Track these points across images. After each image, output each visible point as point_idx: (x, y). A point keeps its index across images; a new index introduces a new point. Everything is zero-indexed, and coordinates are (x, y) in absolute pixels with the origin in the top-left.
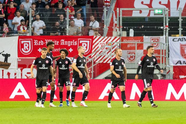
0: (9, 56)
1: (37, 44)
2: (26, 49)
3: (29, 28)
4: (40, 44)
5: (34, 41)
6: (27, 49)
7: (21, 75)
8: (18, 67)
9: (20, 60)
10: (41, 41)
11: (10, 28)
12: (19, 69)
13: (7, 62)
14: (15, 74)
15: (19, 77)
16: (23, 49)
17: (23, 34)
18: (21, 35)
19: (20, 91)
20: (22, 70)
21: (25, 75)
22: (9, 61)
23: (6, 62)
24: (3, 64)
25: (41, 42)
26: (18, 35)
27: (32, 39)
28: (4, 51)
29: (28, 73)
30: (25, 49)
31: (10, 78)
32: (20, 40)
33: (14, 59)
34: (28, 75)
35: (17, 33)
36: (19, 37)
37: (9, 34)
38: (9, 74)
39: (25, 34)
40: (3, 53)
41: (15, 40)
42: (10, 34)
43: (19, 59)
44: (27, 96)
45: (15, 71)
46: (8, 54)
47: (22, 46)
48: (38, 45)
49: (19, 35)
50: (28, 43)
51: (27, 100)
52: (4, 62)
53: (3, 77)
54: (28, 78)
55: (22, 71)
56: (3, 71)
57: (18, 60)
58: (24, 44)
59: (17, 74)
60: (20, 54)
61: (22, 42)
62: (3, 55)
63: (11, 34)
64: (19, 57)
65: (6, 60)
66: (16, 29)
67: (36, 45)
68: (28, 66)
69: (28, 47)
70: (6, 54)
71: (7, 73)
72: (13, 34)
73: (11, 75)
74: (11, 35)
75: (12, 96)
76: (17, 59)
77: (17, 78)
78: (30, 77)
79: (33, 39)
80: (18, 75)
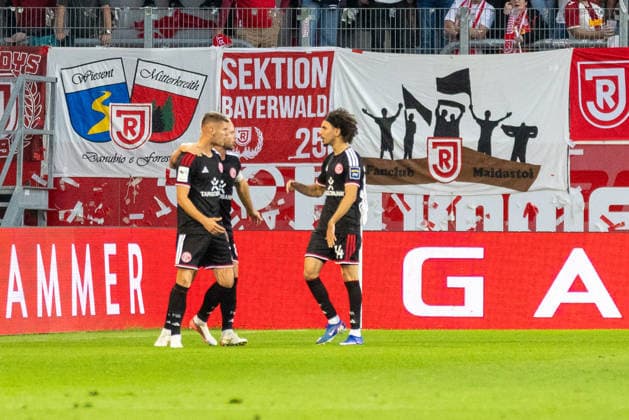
0: (534, 136)
2: (605, 104)
3: (618, 13)
6: (611, 104)
7: (582, 214)
8: (572, 181)
9: (580, 152)
11: (538, 12)
12: (577, 192)
13: (523, 160)
14: (560, 212)
15: (573, 224)
16: (590, 105)
17: (592, 38)
18: (582, 46)
19: (578, 286)
20: (586, 195)
21: (603, 218)
22: (530, 159)
23: (518, 160)
24: (506, 168)
26: (571, 46)
28: (509, 115)
29: (613, 208)
30: (602, 107)
31: (539, 228)
32: (579, 64)
33: (552, 151)
34: (616, 218)
35: (567, 37)
36: (575, 53)
37: (532, 41)
38: (531, 212)
39: (599, 42)
40: (506, 122)
41: (557, 68)
42: (537, 39)
43: (577, 147)
44: (609, 309)
45: (558, 197)
46: (527, 124)
47: (590, 91)
49: (577, 46)
50: (615, 79)
51: (612, 323)
52: (509, 158)
53: (506, 227)
54: (612, 228)
55: (586, 199)
56: (506, 197)
57: (572, 152)
58: (597, 81)
59: (565, 211)
60: (580, 127)
61: (590, 75)
62: (506, 129)
63: (542, 38)
64: (573, 137)
65: (519, 150)
66: (560, 19)
68: (612, 178)
69: (615, 97)
70: (519, 125)
71: (523, 207)
72: (547, 41)
73: (539, 217)
74: (539, 43)
75: (546, 309)
76: (569, 148)
77: (567, 228)
78: (623, 224)
80: (572, 217)
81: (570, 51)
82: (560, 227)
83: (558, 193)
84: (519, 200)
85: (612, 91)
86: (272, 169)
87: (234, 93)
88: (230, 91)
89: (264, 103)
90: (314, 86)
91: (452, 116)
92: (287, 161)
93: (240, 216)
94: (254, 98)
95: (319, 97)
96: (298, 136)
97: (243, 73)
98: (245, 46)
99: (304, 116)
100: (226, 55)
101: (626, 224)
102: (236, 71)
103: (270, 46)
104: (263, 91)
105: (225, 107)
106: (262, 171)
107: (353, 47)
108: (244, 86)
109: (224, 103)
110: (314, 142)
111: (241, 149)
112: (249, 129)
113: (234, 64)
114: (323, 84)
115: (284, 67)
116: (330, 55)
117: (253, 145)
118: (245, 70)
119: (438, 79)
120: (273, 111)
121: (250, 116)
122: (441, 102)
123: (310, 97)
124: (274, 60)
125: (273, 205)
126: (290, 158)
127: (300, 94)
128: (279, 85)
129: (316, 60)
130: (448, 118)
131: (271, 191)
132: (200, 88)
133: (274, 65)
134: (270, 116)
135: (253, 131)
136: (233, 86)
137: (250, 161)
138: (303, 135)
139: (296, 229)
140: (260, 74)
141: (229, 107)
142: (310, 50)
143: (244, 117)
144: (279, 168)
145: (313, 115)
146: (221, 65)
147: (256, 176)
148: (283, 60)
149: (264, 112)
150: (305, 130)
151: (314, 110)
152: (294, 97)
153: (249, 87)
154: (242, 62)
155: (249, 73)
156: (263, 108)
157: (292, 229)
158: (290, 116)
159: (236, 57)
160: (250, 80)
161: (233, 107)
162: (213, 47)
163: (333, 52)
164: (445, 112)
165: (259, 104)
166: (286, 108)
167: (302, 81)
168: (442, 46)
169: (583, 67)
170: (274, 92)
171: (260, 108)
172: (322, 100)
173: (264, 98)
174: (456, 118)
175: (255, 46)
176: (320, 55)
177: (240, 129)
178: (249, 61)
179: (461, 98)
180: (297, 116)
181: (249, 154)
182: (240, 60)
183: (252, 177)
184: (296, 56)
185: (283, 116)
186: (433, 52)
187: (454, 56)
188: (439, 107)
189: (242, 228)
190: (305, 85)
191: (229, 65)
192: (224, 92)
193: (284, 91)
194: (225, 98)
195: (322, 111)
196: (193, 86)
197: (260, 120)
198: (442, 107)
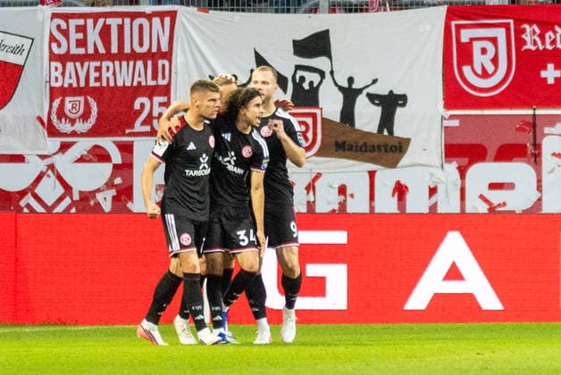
0: (404, 105)
1: (535, 43)
2: (484, 69)
4: (553, 42)
5: (520, 32)
6: (490, 68)
7: (458, 194)
8: (447, 156)
9: (456, 123)
10: (557, 28)
12: (452, 168)
13: (391, 132)
14: (433, 191)
15: (448, 205)
16: (467, 70)
18: (457, 3)
19: (454, 273)
20: (462, 172)
21: (482, 197)
22: (399, 132)
23: (386, 133)
24: (375, 141)
25: (555, 32)
26: (445, 3)
27: (511, 21)
28: (375, 81)
29: (493, 186)
30: (479, 71)
31: (410, 209)
32: (453, 23)
33: (425, 121)
34: (496, 197)
36: (449, 11)
38: (400, 190)
40: (372, 90)
41: (428, 27)
43: (452, 117)
44: (489, 300)
45: (432, 175)
46: (395, 92)
47: (466, 54)
48: (541, 48)
49: (451, 3)
50: (494, 40)
51: (491, 316)
52: (375, 131)
53: (372, 208)
54: (492, 209)
55: (463, 176)
56: (372, 174)
57: (447, 123)
58: (475, 43)
59: (439, 190)
60: (455, 95)
61: (466, 35)
62: (372, 97)
64: (448, 106)
65: (387, 121)
67: (533, 48)
68: (492, 152)
69: (495, 61)
70: (386, 92)
71: (392, 185)
73: (409, 197)
75: (418, 300)
76: (443, 118)
77: (441, 209)
78: (504, 204)
79: (518, 22)
80: (447, 196)
81: (444, 9)
82: (433, 207)
83: (431, 170)
84: (387, 178)
85: (491, 54)
86: (108, 143)
87: (64, 59)
88: (60, 55)
89: (98, 69)
90: (154, 50)
91: (311, 83)
92: (124, 134)
93: (72, 198)
94: (86, 64)
95: (160, 62)
96: (137, 106)
97: (74, 36)
98: (76, 5)
99: (143, 84)
100: (54, 16)
101: (507, 203)
102: (66, 33)
103: (104, 5)
104: (96, 56)
105: (54, 74)
106: (96, 147)
107: (198, 6)
108: (75, 51)
109: (53, 69)
110: (155, 114)
111: (73, 122)
112: (81, 99)
113: (64, 26)
114: (164, 48)
115: (121, 28)
116: (173, 15)
117: (85, 116)
118: (76, 32)
119: (294, 42)
120: (108, 79)
121: (82, 84)
122: (298, 67)
123: (150, 63)
124: (109, 21)
125: (110, 185)
126: (127, 131)
127: (139, 59)
128: (114, 50)
129: (156, 21)
130: (306, 86)
131: (107, 169)
132: (25, 53)
133: (109, 26)
134: (104, 84)
135: (86, 101)
136: (62, 51)
137: (83, 135)
138: (142, 105)
139: (135, 211)
140: (93, 36)
141: (58, 74)
142: (149, 9)
143: (75, 85)
144: (114, 142)
145: (154, 83)
146: (49, 26)
147: (89, 152)
148: (119, 21)
149: (98, 79)
150: (145, 100)
151: (155, 77)
152: (131, 63)
153: (81, 51)
154: (73, 23)
155: (80, 36)
156: (97, 74)
157: (130, 212)
158: (128, 84)
159: (66, 17)
160: (82, 43)
161: (63, 74)
162: (40, 6)
163: (175, 12)
164: (302, 79)
165: (92, 70)
166: (123, 75)
167: (141, 44)
168: (299, 4)
169: (459, 27)
170: (109, 56)
171: (93, 75)
172: (163, 66)
173: (98, 64)
174: (315, 85)
175: (87, 5)
176: (161, 15)
177: (72, 99)
178: (81, 22)
179: (320, 62)
180: (135, 84)
181: (81, 127)
182: (71, 21)
183: (85, 153)
184: (133, 16)
185: (120, 84)
186: (288, 11)
187: (312, 15)
188: (295, 72)
189: (73, 210)
190: (144, 49)
191: (59, 27)
192: (53, 57)
193: (121, 56)
194: (54, 64)
195: (164, 78)
196: (17, 50)
197: (94, 88)
198: (300, 73)
